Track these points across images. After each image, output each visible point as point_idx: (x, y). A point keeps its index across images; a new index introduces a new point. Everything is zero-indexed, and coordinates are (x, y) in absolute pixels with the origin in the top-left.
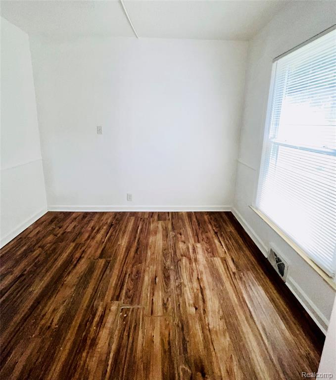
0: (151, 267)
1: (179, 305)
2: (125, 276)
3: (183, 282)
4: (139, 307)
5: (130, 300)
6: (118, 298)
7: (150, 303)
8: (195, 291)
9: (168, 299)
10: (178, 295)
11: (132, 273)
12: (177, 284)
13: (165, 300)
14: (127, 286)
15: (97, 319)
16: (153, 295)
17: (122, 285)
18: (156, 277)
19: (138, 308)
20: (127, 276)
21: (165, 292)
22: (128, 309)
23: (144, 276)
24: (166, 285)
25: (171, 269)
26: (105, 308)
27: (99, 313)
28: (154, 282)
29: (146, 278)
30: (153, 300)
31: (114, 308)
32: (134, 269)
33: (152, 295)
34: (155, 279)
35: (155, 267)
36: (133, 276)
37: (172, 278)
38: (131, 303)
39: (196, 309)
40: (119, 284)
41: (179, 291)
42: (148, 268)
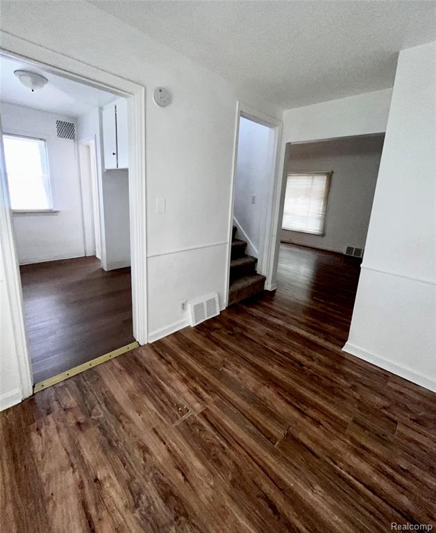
0: (210, 492)
1: (124, 465)
2: (227, 442)
3: (133, 512)
4: (174, 425)
5: (189, 424)
6: (203, 415)
7: (166, 438)
8: (104, 514)
9: (145, 460)
10: (133, 478)
11: (225, 453)
12: (144, 498)
13: (147, 456)
14: (209, 432)
15: (200, 390)
16: (169, 450)
17: (215, 429)
18: (186, 479)
19: (173, 423)
20: (225, 445)
21: (155, 467)
22: (182, 414)
23: (204, 463)
24: (160, 480)
25: (172, 523)
26: (204, 401)
27: (204, 393)
28: (182, 468)
29: (198, 464)
30: (165, 443)
31: (197, 406)
32: (228, 462)
33: (170, 448)
34: (183, 474)
35: (202, 497)
36: (217, 449)
37: (159, 503)
38: (185, 422)
39: (96, 480)
40: (221, 428)
41: (135, 487)
42: (212, 483)
